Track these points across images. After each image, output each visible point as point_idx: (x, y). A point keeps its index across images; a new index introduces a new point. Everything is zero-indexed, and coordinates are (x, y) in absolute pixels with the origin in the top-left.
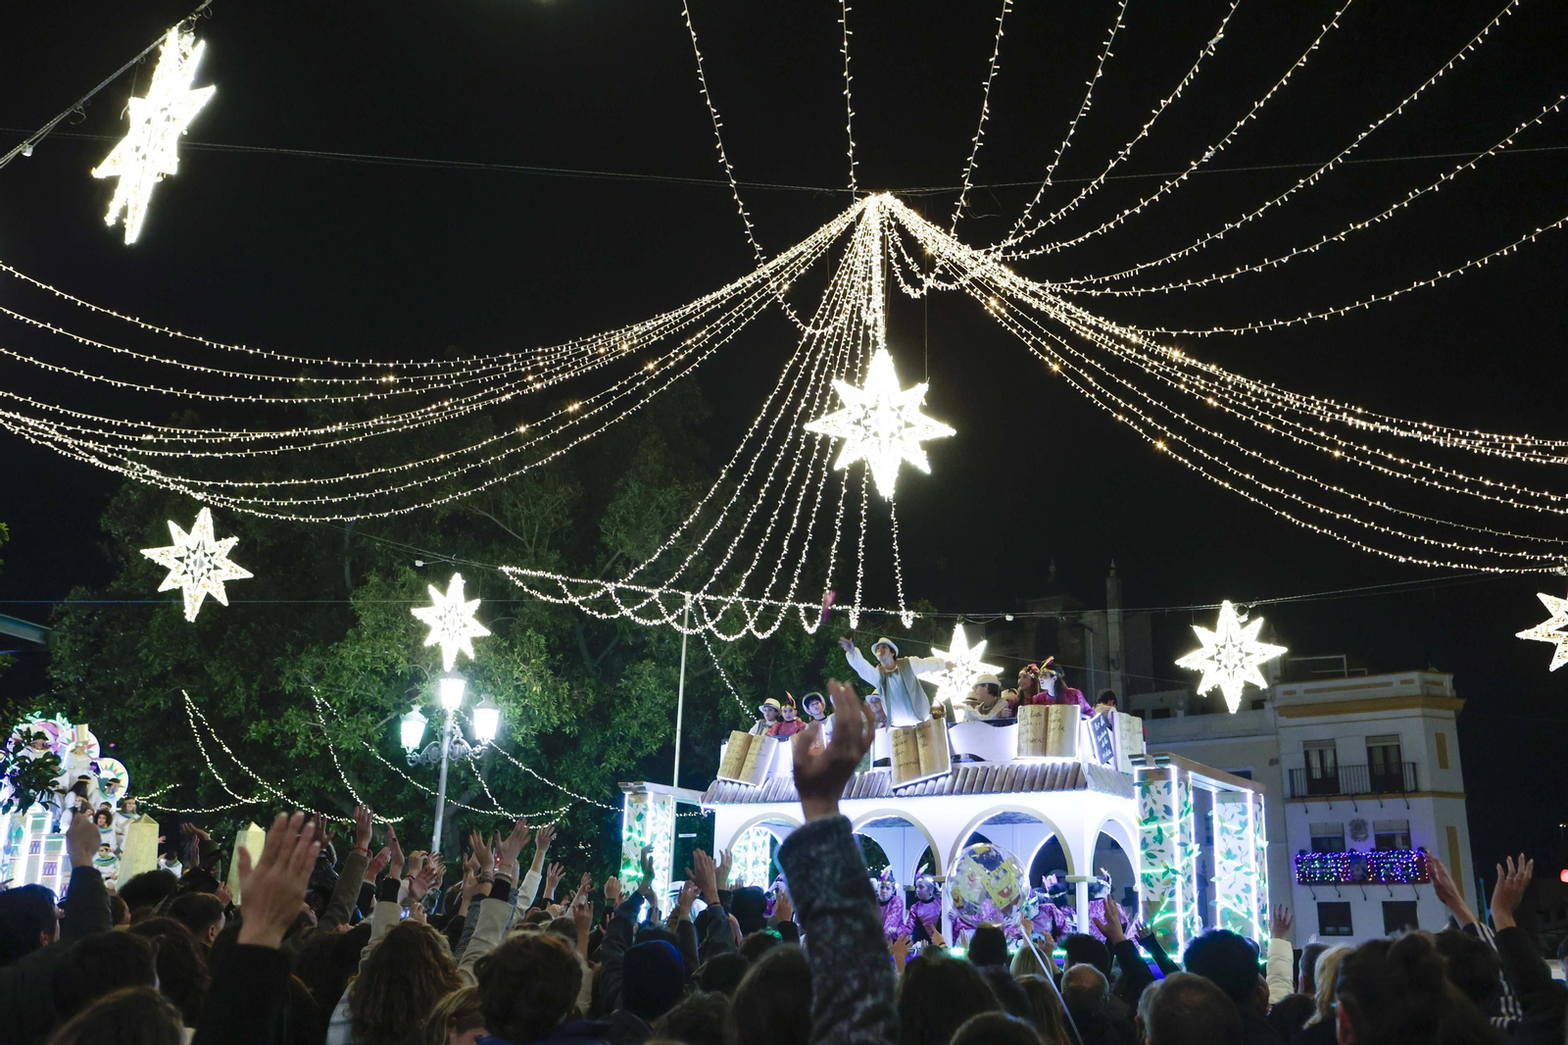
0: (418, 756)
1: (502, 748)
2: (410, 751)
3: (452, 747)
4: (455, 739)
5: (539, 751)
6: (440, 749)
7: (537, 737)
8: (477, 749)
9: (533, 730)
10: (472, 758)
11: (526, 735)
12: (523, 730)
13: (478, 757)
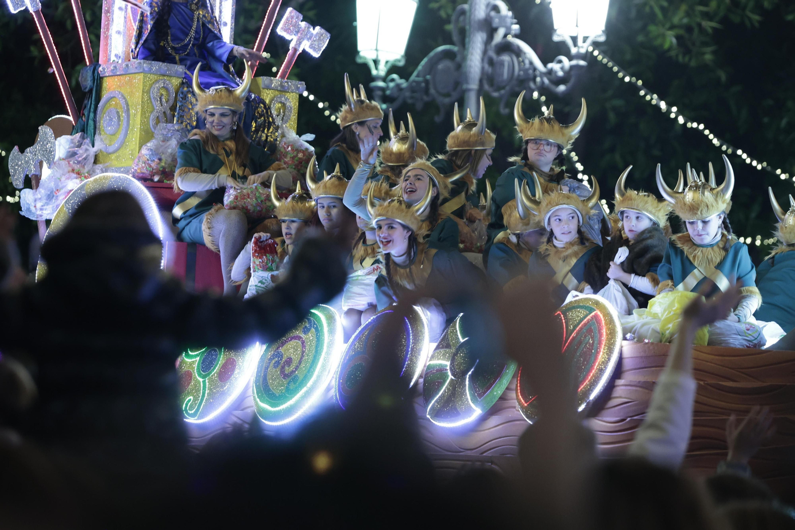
0: (403, 83)
1: (623, 66)
2: (382, 70)
3: (491, 62)
4: (498, 37)
5: (723, 76)
6: (459, 67)
7: (717, 36)
8: (561, 66)
9: (707, 16)
10: (543, 90)
11: (689, 29)
12: (679, 17)
13: (562, 88)
